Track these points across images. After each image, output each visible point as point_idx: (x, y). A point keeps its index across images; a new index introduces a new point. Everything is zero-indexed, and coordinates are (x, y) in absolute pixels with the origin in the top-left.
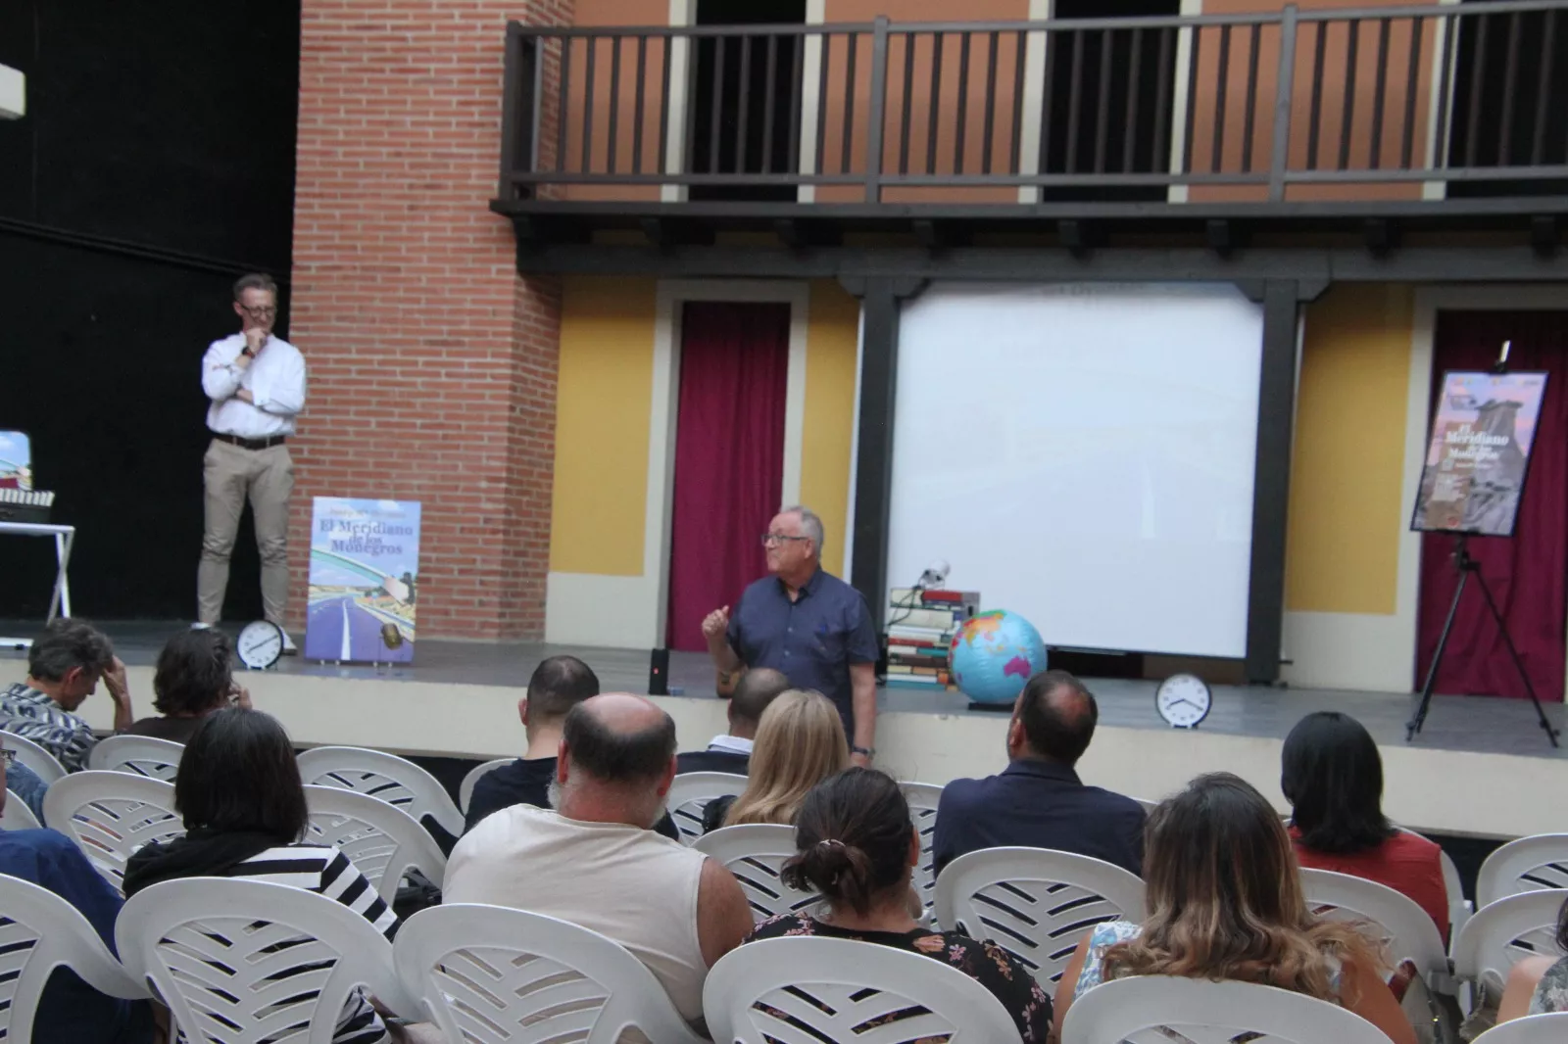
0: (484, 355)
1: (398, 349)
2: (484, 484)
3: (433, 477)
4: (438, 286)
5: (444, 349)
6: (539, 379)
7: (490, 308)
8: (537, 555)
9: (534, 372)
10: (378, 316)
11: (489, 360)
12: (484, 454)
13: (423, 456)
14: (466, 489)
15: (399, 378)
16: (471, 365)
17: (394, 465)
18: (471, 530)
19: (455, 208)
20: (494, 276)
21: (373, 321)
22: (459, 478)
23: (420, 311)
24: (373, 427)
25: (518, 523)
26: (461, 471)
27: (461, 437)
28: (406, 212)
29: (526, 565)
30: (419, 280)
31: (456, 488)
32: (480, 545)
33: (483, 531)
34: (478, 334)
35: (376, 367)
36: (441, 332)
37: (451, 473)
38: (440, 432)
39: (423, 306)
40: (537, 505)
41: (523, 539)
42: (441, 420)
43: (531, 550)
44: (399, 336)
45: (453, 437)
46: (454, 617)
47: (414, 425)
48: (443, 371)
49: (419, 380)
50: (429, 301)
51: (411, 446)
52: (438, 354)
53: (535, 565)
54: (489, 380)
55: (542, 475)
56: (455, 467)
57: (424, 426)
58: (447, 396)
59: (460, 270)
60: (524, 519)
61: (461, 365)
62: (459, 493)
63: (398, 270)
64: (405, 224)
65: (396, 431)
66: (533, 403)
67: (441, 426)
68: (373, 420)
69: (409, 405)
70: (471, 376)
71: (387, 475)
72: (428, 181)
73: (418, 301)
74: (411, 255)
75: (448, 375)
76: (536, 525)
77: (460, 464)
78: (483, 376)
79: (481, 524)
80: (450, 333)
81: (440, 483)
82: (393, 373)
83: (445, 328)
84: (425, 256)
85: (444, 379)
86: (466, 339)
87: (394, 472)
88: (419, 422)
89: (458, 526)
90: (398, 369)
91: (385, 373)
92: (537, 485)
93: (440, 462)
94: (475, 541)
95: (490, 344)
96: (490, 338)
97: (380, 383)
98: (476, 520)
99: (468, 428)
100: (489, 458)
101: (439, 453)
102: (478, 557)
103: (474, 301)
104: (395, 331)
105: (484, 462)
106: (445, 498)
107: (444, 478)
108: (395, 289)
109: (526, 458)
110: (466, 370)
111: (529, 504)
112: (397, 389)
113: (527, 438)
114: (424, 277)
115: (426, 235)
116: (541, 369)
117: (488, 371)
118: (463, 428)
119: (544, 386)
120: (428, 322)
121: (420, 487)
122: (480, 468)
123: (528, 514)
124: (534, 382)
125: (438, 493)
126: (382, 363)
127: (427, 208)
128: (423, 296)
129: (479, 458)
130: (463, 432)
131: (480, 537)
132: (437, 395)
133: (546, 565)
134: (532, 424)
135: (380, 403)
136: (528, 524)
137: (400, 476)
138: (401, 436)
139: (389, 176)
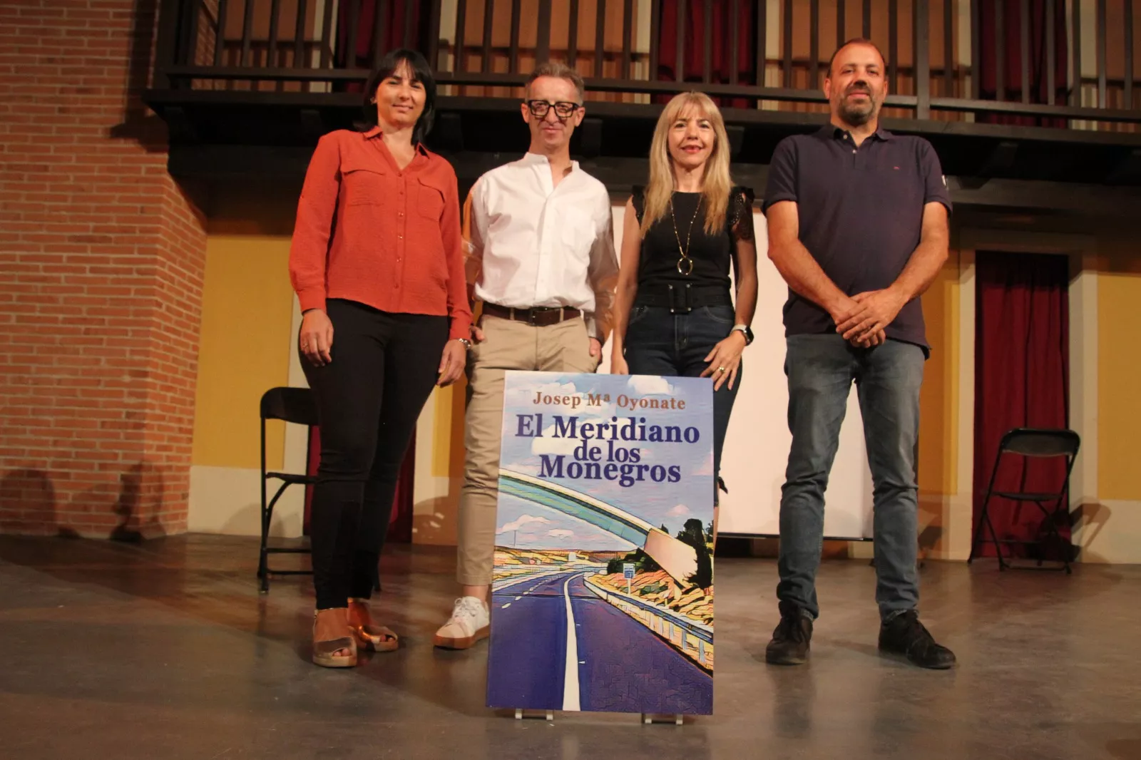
0: (131, 251)
1: (42, 245)
2: (127, 379)
3: (74, 372)
4: (85, 184)
5: (89, 245)
6: (186, 282)
7: (139, 205)
8: (180, 450)
9: (183, 275)
10: (22, 213)
11: (136, 255)
12: (128, 348)
13: (64, 351)
14: (108, 384)
15: (42, 274)
16: (117, 261)
17: (34, 360)
18: (113, 425)
19: (106, 111)
20: (143, 174)
21: (17, 217)
22: (101, 372)
23: (68, 209)
24: (13, 322)
25: (162, 418)
26: (104, 365)
27: (105, 332)
28: (57, 114)
29: (169, 458)
30: (67, 178)
31: (99, 382)
32: (122, 439)
33: (125, 426)
34: (124, 230)
35: (18, 262)
36: (86, 229)
37: (95, 367)
38: (83, 327)
39: (69, 203)
40: (182, 402)
41: (166, 434)
42: (84, 315)
43: (175, 445)
44: (44, 232)
45: (96, 331)
46: (93, 513)
47: (55, 320)
48: (88, 266)
49: (63, 275)
50: (75, 199)
51: (52, 341)
52: (84, 250)
53: (179, 459)
54: (135, 276)
55: (186, 374)
56: (97, 362)
57: (66, 321)
58: (91, 291)
59: (110, 169)
60: (168, 414)
61: (106, 261)
62: (101, 388)
63: (45, 168)
64: (55, 126)
65: (38, 325)
66: (180, 304)
67: (84, 321)
68: (13, 315)
69: (51, 300)
70: (116, 271)
71: (27, 370)
72: (81, 86)
73: (64, 199)
74: (58, 154)
75: (93, 270)
76: (180, 420)
77: (103, 358)
78: (129, 271)
79: (123, 419)
80: (96, 229)
81: (80, 377)
82: (36, 269)
83: (92, 224)
84: (74, 156)
85: (89, 275)
86: (112, 235)
87: (34, 366)
88: (61, 316)
89: (99, 420)
90: (41, 264)
91: (27, 268)
92: (181, 382)
93: (82, 356)
94: (116, 436)
95: (139, 240)
96: (138, 234)
97: (22, 279)
98: (118, 415)
99: (112, 322)
100: (133, 352)
101: (81, 347)
102: (120, 452)
103: (121, 199)
104: (40, 227)
105: (128, 356)
106: (85, 392)
107: (85, 372)
108: (42, 187)
109: (171, 355)
110: (112, 265)
111: (173, 400)
112: (40, 285)
113: (173, 336)
114: (71, 175)
115: (76, 136)
116: (188, 273)
117: (135, 267)
118: (106, 322)
119: (190, 290)
120: (72, 219)
121: (60, 382)
122: (124, 363)
123: (173, 410)
124: (181, 284)
125: (79, 388)
126: (23, 258)
127: (78, 111)
128: (70, 194)
129: (123, 353)
130: (106, 326)
131: (121, 432)
132: (80, 290)
133: (189, 459)
134: (178, 323)
135: (20, 299)
136: (171, 419)
137: (39, 371)
138: (41, 330)
139: (40, 80)
